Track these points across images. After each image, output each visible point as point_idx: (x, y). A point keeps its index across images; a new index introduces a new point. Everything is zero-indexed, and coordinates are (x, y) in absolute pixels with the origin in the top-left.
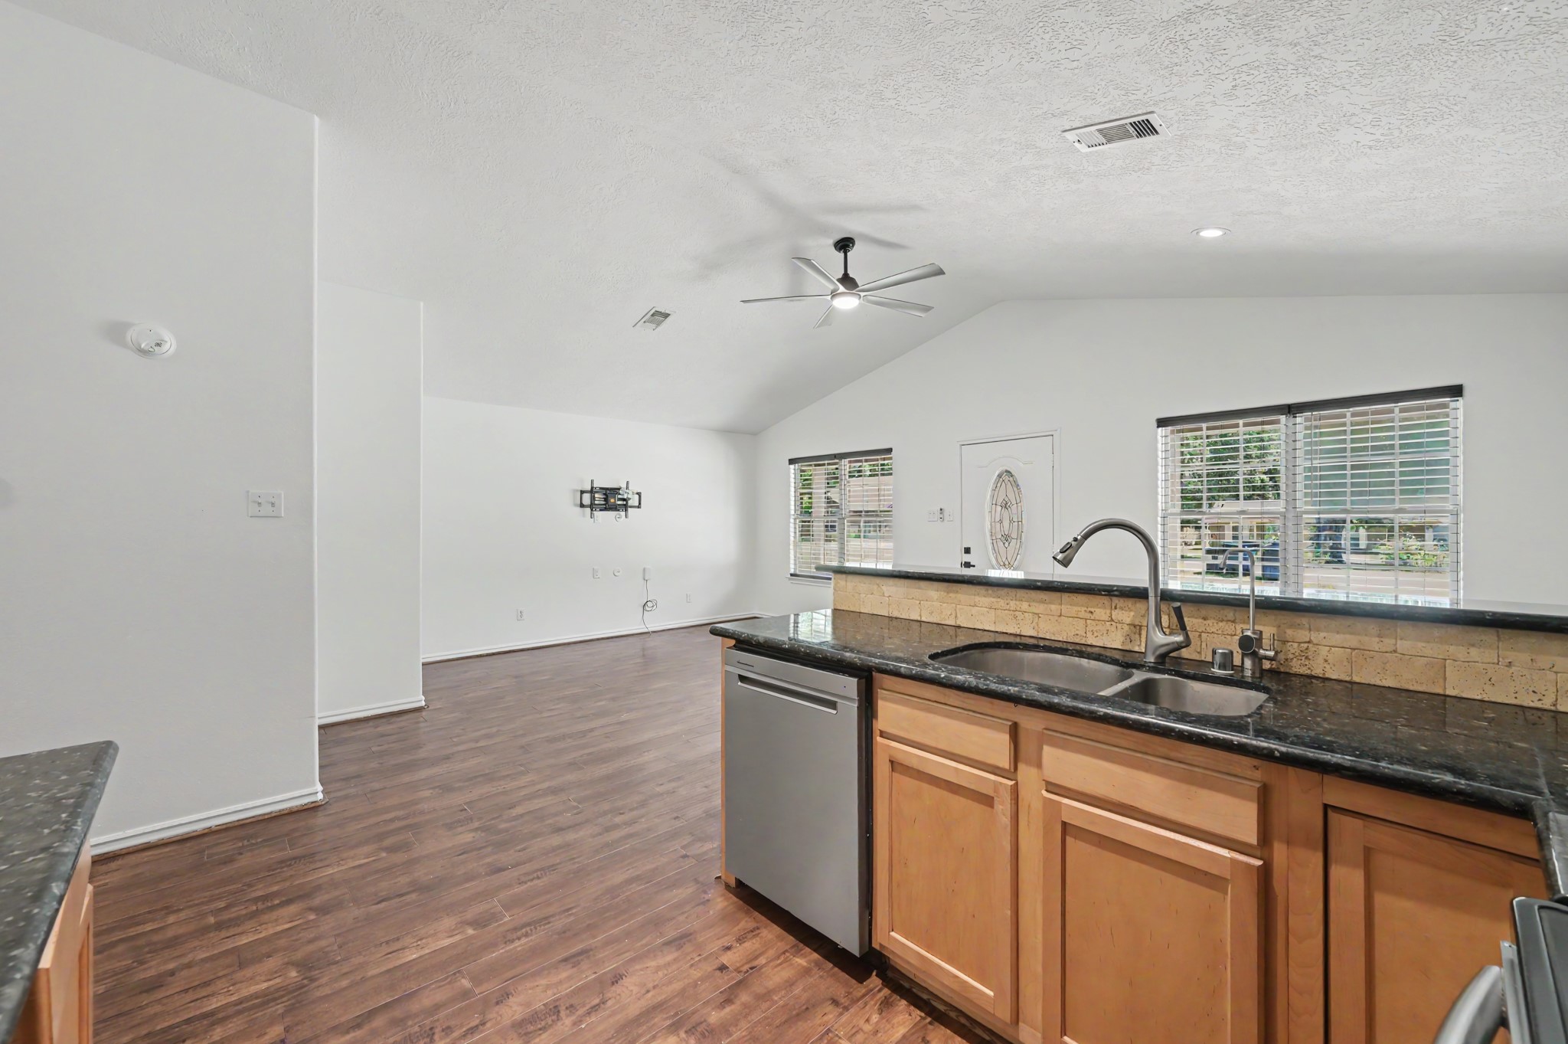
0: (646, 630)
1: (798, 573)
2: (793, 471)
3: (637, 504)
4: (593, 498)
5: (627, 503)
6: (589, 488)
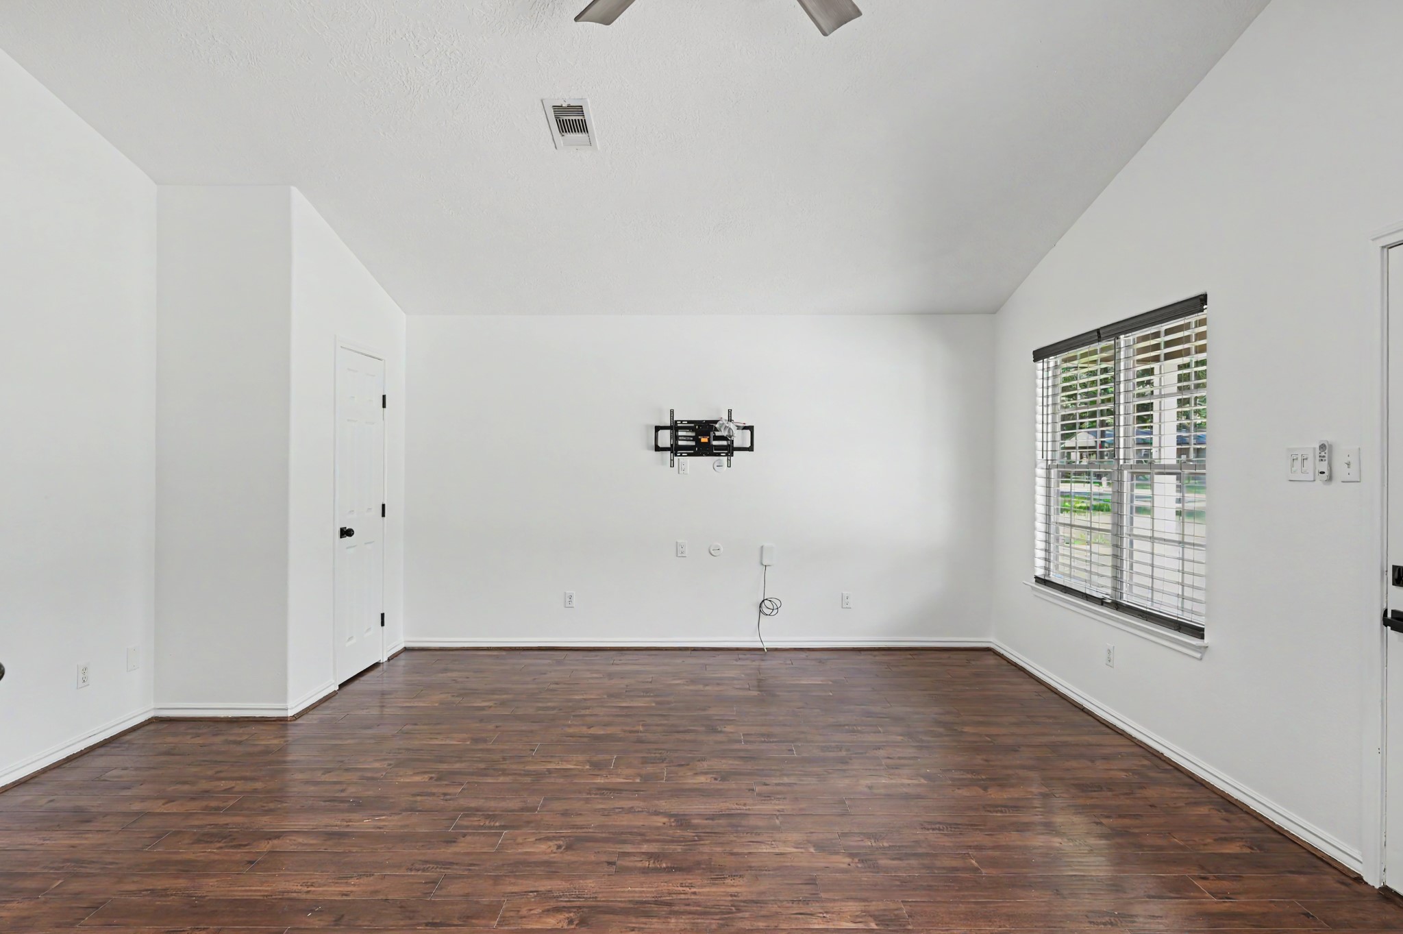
0: (759, 645)
1: (1051, 578)
2: (1040, 374)
3: (748, 445)
5: (730, 443)
6: (668, 423)
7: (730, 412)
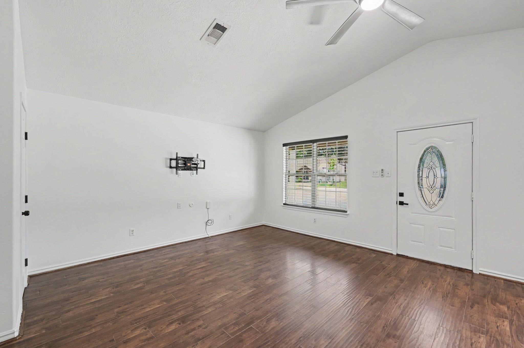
0: (207, 236)
1: (287, 203)
2: (284, 150)
3: (203, 167)
4: (177, 163)
5: (197, 166)
6: (175, 157)
7: (197, 155)
